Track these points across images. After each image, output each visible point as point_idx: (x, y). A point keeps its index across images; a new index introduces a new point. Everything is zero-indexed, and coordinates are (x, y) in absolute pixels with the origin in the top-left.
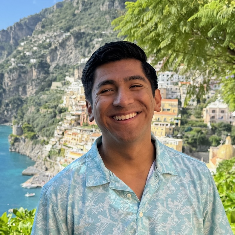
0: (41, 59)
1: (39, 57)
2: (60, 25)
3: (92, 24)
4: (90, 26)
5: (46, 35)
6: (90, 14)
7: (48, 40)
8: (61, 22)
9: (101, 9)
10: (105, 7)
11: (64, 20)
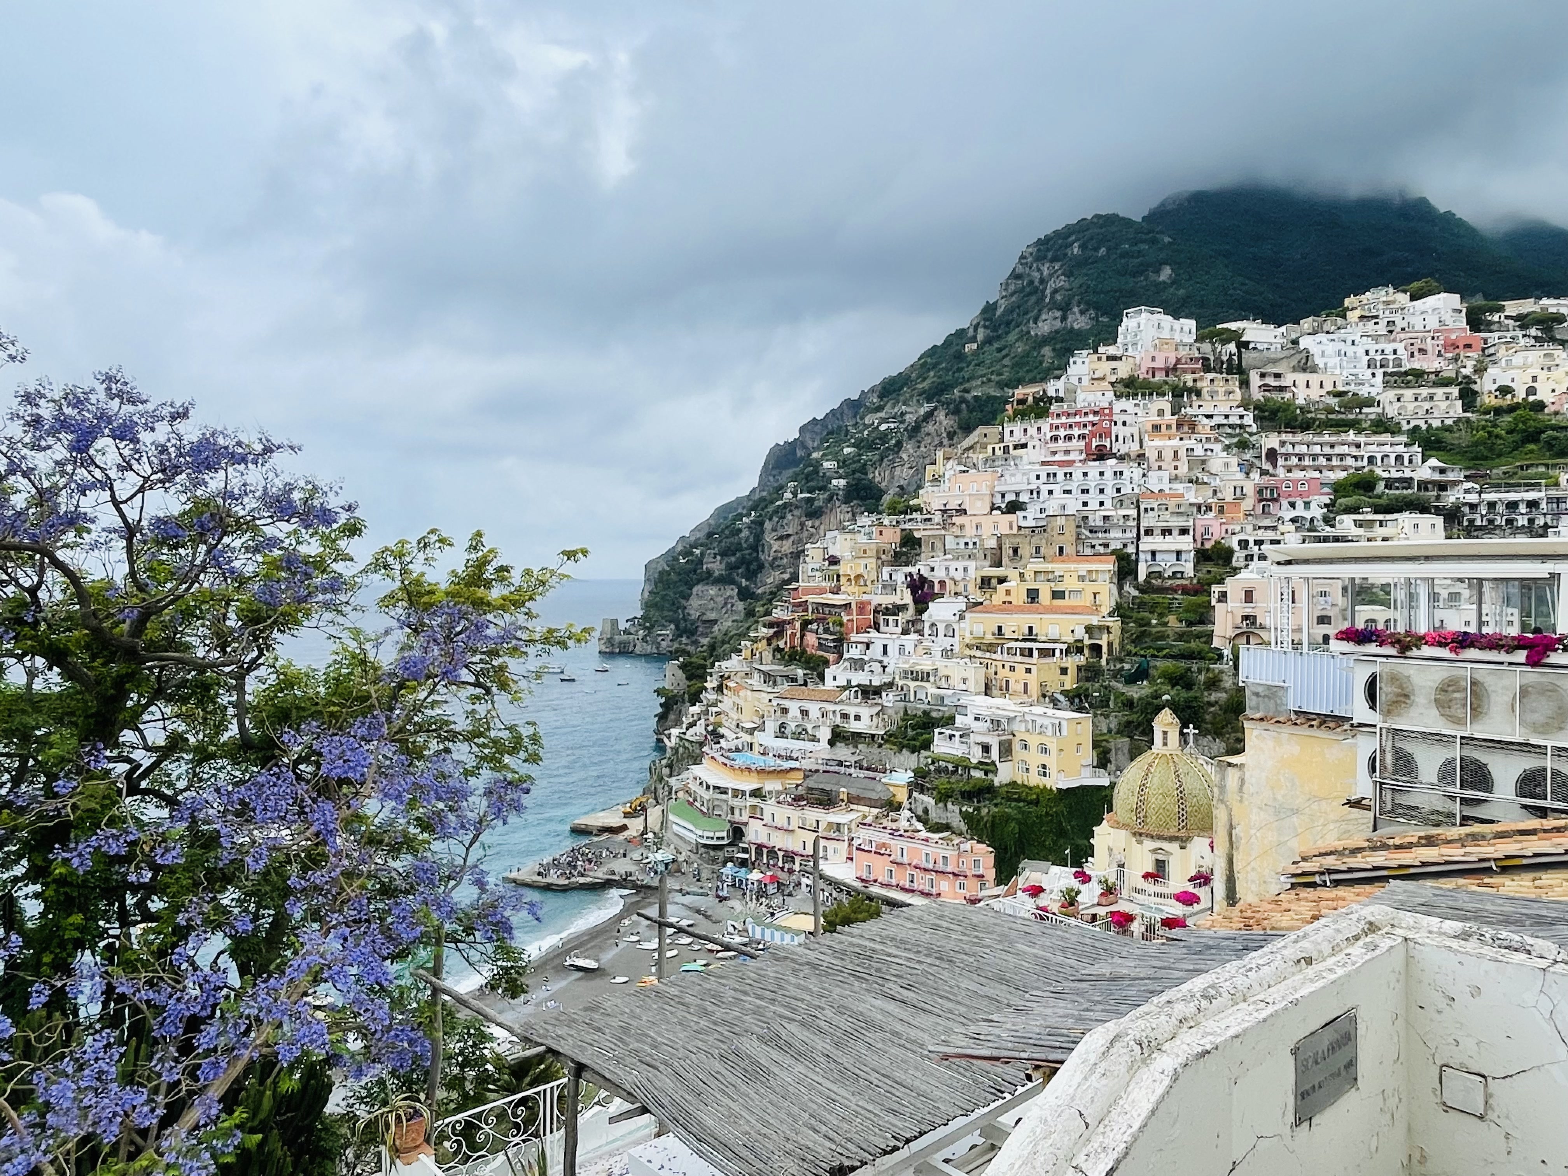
0: (857, 475)
1: (854, 472)
2: (920, 386)
3: (1002, 374)
4: (997, 378)
5: (882, 414)
6: (999, 350)
7: (883, 427)
8: (924, 379)
9: (1032, 333)
10: (1040, 324)
11: (932, 374)
